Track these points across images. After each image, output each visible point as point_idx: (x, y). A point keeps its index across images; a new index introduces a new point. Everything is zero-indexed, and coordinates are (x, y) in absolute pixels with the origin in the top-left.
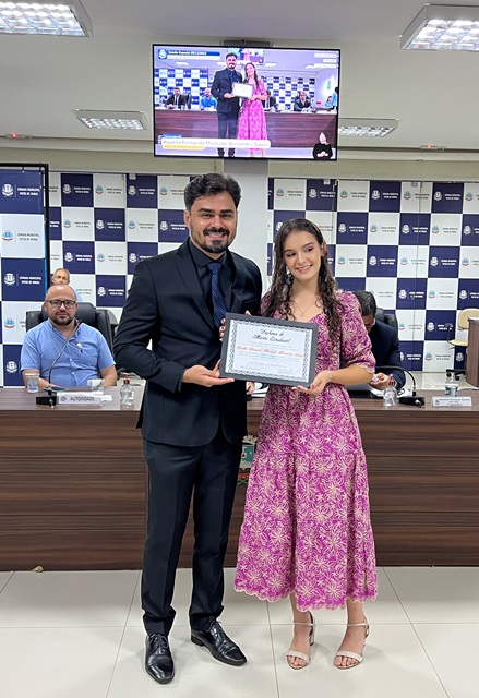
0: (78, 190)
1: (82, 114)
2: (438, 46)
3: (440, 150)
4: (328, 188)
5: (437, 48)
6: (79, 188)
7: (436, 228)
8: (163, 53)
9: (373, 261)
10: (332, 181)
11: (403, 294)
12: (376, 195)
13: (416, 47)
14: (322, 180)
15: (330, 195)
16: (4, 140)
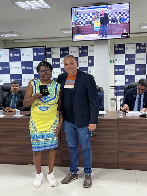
0: (65, 52)
1: (61, 30)
4: (143, 46)
8: (74, 10)
10: (144, 43)
14: (141, 43)
15: (144, 48)
16: (43, 39)
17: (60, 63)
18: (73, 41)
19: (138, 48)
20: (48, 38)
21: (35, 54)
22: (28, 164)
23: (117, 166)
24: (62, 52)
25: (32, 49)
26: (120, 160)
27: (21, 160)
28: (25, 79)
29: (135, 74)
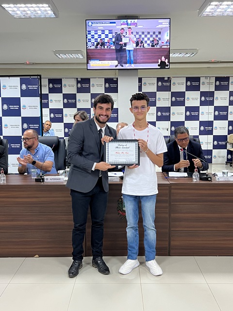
0: (56, 86)
1: (56, 52)
2: (216, 14)
3: (218, 62)
4: (166, 81)
5: (215, 15)
6: (56, 85)
7: (217, 98)
8: (90, 24)
9: (188, 113)
10: (169, 78)
11: (202, 128)
12: (189, 83)
13: (205, 15)
14: (164, 77)
15: (168, 84)
16: (24, 65)
17: (48, 102)
18: (87, 69)
19: (160, 84)
20: (30, 64)
21: (24, 87)
22: (33, 256)
23: (168, 251)
24: (51, 85)
25: (19, 78)
26: (172, 243)
27: (21, 250)
28: (8, 125)
29: (155, 121)
